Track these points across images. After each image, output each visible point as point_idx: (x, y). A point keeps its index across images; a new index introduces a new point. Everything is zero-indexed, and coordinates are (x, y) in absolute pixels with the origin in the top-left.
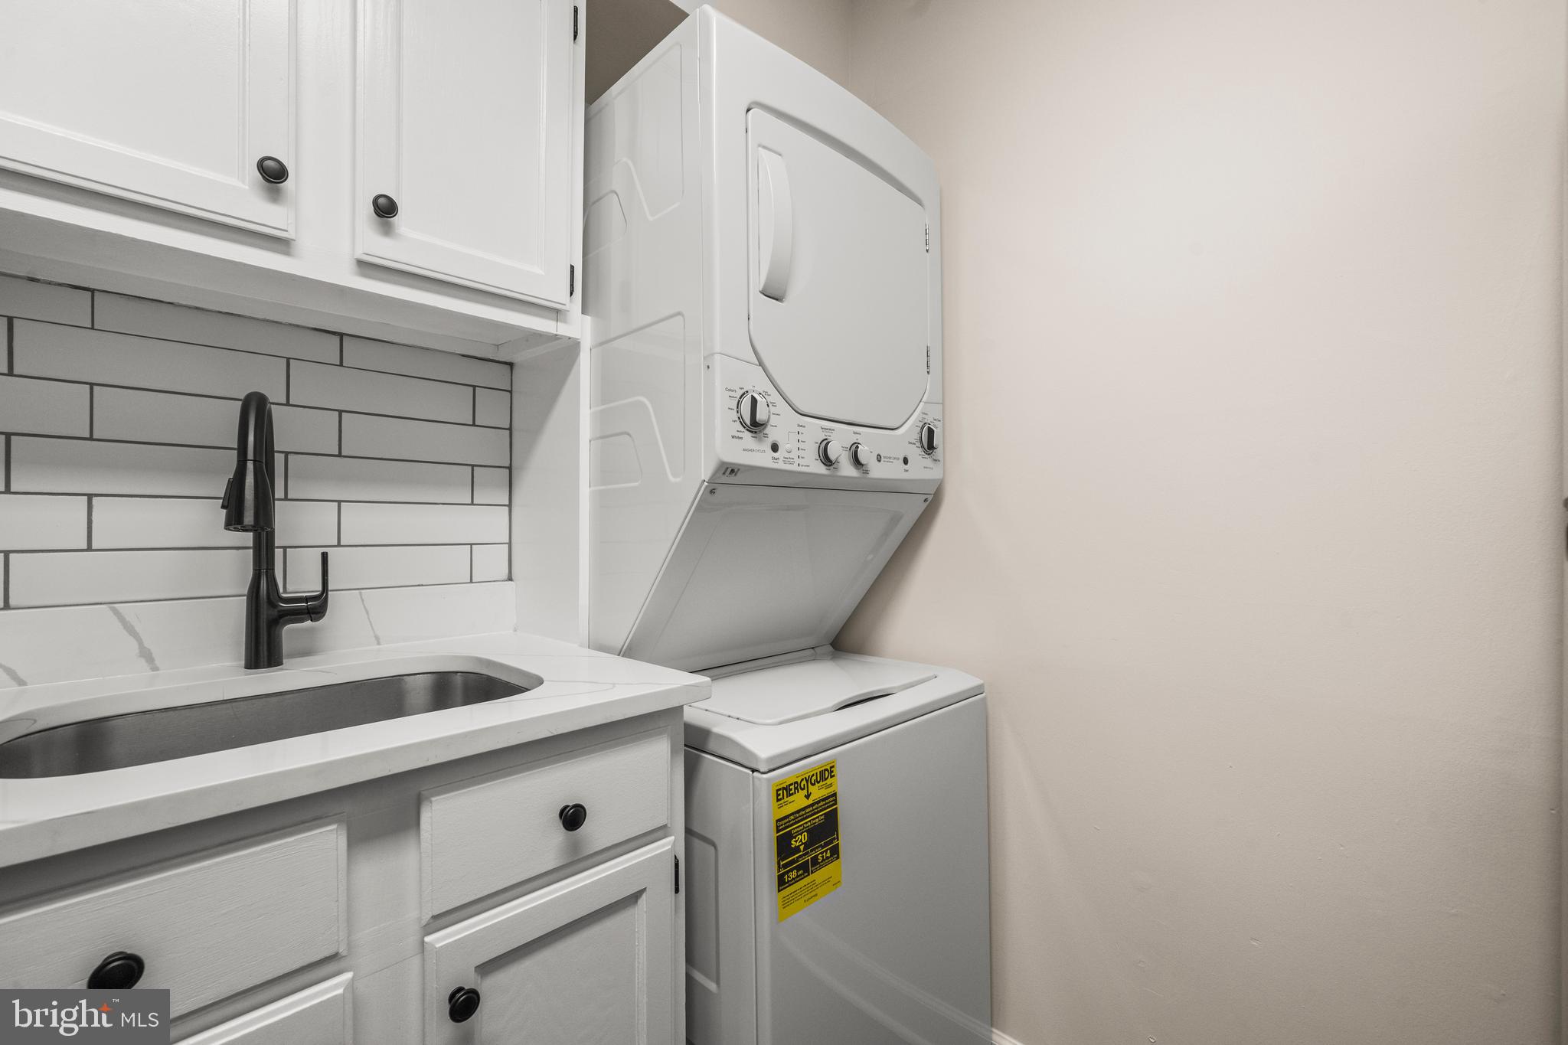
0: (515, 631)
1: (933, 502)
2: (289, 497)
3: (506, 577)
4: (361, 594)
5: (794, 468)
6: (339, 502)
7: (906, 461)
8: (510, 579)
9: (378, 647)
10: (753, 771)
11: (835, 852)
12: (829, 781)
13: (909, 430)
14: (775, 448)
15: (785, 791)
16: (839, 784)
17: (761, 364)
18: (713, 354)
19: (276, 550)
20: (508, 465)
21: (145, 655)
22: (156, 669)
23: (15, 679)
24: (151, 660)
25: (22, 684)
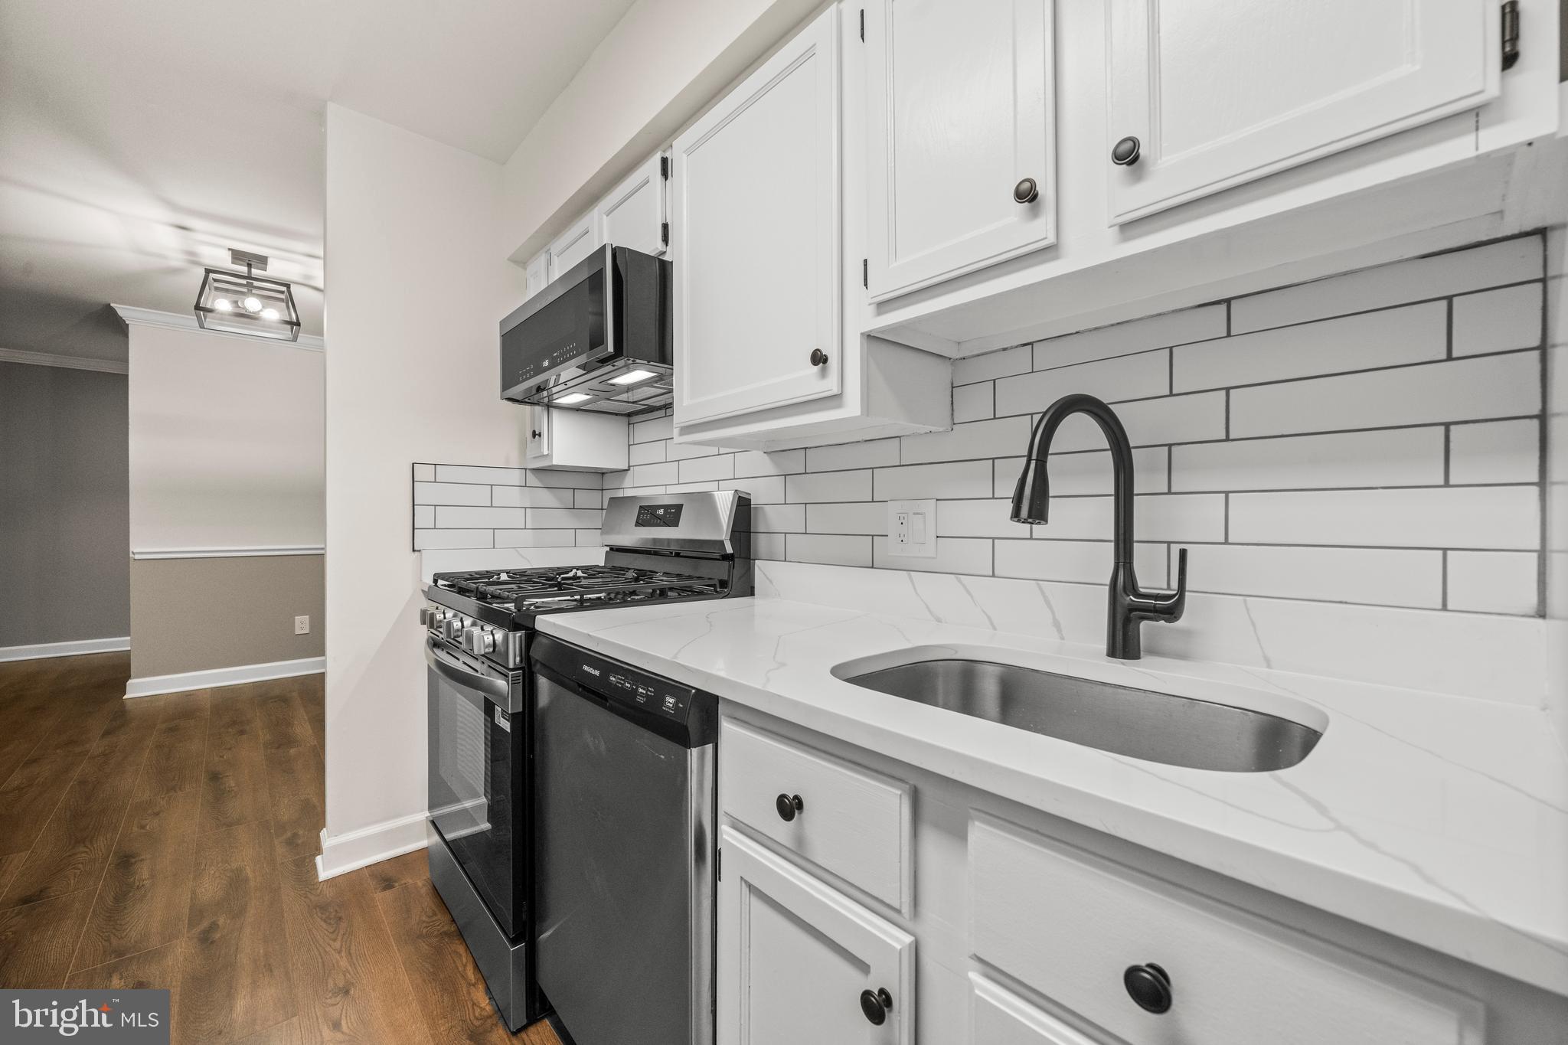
2: (1173, 491)
4: (1245, 601)
6: (1227, 493)
9: (1267, 669)
19: (1135, 544)
21: (1057, 625)
22: (1062, 638)
23: (992, 624)
24: (1059, 630)
25: (995, 629)
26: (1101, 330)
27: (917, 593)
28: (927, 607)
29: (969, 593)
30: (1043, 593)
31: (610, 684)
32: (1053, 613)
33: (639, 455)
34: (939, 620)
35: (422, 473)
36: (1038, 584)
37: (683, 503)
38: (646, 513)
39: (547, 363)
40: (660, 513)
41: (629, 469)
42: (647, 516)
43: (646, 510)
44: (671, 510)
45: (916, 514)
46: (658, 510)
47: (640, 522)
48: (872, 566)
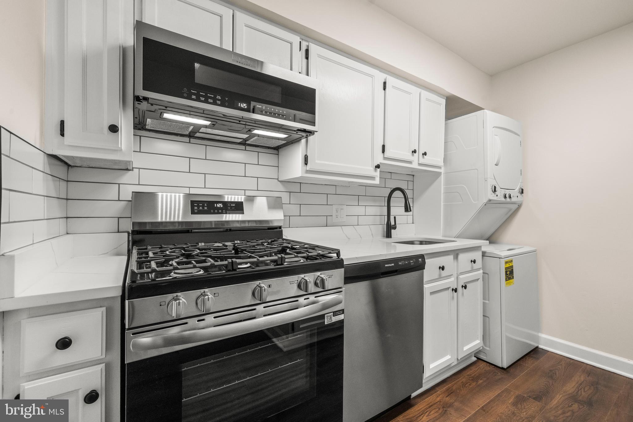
0: (415, 235)
1: (520, 206)
3: (412, 223)
5: (500, 200)
7: (517, 197)
8: (413, 223)
10: (500, 258)
11: (513, 278)
12: (512, 263)
13: (517, 189)
14: (497, 196)
15: (506, 263)
16: (514, 264)
17: (495, 179)
18: (488, 178)
20: (412, 198)
22: (373, 238)
24: (373, 236)
25: (361, 238)
27: (343, 232)
28: (346, 236)
29: (356, 229)
30: (370, 228)
31: (400, 265)
32: (371, 232)
34: (349, 239)
36: (369, 226)
37: (242, 201)
38: (201, 206)
39: (244, 106)
40: (218, 206)
41: (132, 170)
42: (203, 208)
43: (201, 204)
44: (230, 204)
45: (341, 209)
46: (215, 204)
47: (196, 211)
48: (327, 226)
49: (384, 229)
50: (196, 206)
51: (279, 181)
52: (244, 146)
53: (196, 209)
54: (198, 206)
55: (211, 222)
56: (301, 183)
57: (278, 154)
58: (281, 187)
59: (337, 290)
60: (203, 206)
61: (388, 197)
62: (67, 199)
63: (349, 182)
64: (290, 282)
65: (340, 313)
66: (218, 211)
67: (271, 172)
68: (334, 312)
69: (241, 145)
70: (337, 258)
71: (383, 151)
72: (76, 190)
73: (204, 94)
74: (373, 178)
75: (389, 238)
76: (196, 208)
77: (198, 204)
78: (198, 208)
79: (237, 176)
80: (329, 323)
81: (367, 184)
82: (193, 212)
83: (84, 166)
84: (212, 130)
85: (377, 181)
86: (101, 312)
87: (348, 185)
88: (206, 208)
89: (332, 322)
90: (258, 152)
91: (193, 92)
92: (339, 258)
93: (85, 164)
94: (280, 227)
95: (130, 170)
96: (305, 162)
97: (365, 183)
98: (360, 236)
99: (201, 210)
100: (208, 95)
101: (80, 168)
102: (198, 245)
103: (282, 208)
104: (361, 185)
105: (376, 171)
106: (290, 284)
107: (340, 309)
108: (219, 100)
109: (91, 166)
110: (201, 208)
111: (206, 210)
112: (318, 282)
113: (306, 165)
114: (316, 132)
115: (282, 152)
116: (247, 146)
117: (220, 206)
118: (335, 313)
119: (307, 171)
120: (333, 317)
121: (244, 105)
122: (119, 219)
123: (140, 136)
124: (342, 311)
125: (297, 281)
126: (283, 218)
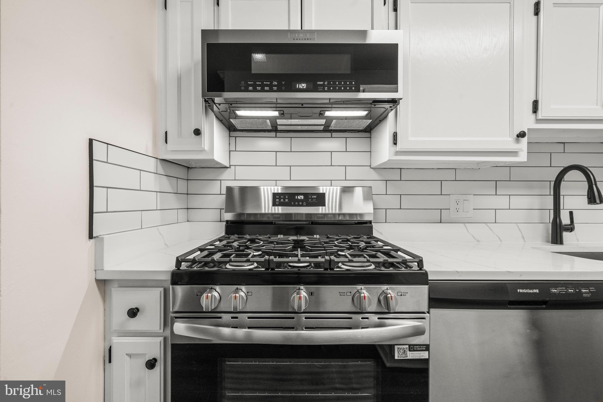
21: (523, 237)
22: (525, 241)
23: (500, 240)
24: (524, 239)
25: (501, 241)
26: (533, 143)
27: (468, 232)
28: (473, 237)
29: (491, 229)
30: (518, 227)
31: (555, 294)
32: (522, 233)
33: (237, 158)
34: (478, 241)
35: (99, 151)
36: (517, 225)
37: (324, 192)
38: (282, 198)
39: (303, 87)
40: (299, 198)
41: (230, 167)
42: (284, 200)
43: (282, 196)
44: (311, 196)
45: (464, 200)
46: (296, 196)
47: (277, 203)
48: (441, 222)
49: (548, 230)
50: (278, 198)
51: (371, 168)
52: (330, 132)
53: (277, 202)
54: (280, 199)
55: (302, 214)
56: (401, 169)
57: (370, 137)
58: (374, 175)
59: (417, 314)
60: (284, 199)
61: (555, 181)
62: (187, 194)
63: (478, 163)
64: (340, 293)
65: (420, 349)
66: (298, 203)
67: (363, 159)
68: (410, 345)
69: (327, 132)
70: (419, 269)
71: (535, 109)
72: (194, 187)
73: (261, 83)
74: (514, 153)
75: (557, 244)
76: (277, 200)
77: (280, 196)
78: (280, 200)
79: (323, 166)
80: (401, 358)
81: (505, 162)
82: (274, 204)
83: (197, 167)
84: (286, 120)
85: (523, 157)
86: (159, 292)
87: (478, 167)
88: (287, 200)
89: (407, 358)
90: (346, 138)
91: (250, 83)
92: (421, 269)
93: (198, 166)
94: (370, 222)
95: (228, 168)
96: (394, 142)
97: (502, 162)
98: (499, 238)
99: (282, 202)
100: (264, 83)
101: (195, 169)
102: (277, 237)
103: (372, 199)
104: (497, 166)
105: (517, 141)
106: (340, 295)
107: (422, 343)
108: (275, 86)
109: (201, 167)
110: (282, 200)
111: (287, 202)
112: (382, 298)
113: (395, 145)
114: (401, 99)
115: (374, 133)
116: (333, 132)
117: (301, 198)
118: (412, 348)
119: (397, 152)
120: (408, 352)
121: (303, 85)
122: (221, 210)
123: (236, 137)
124: (427, 348)
125: (351, 292)
126: (373, 212)
